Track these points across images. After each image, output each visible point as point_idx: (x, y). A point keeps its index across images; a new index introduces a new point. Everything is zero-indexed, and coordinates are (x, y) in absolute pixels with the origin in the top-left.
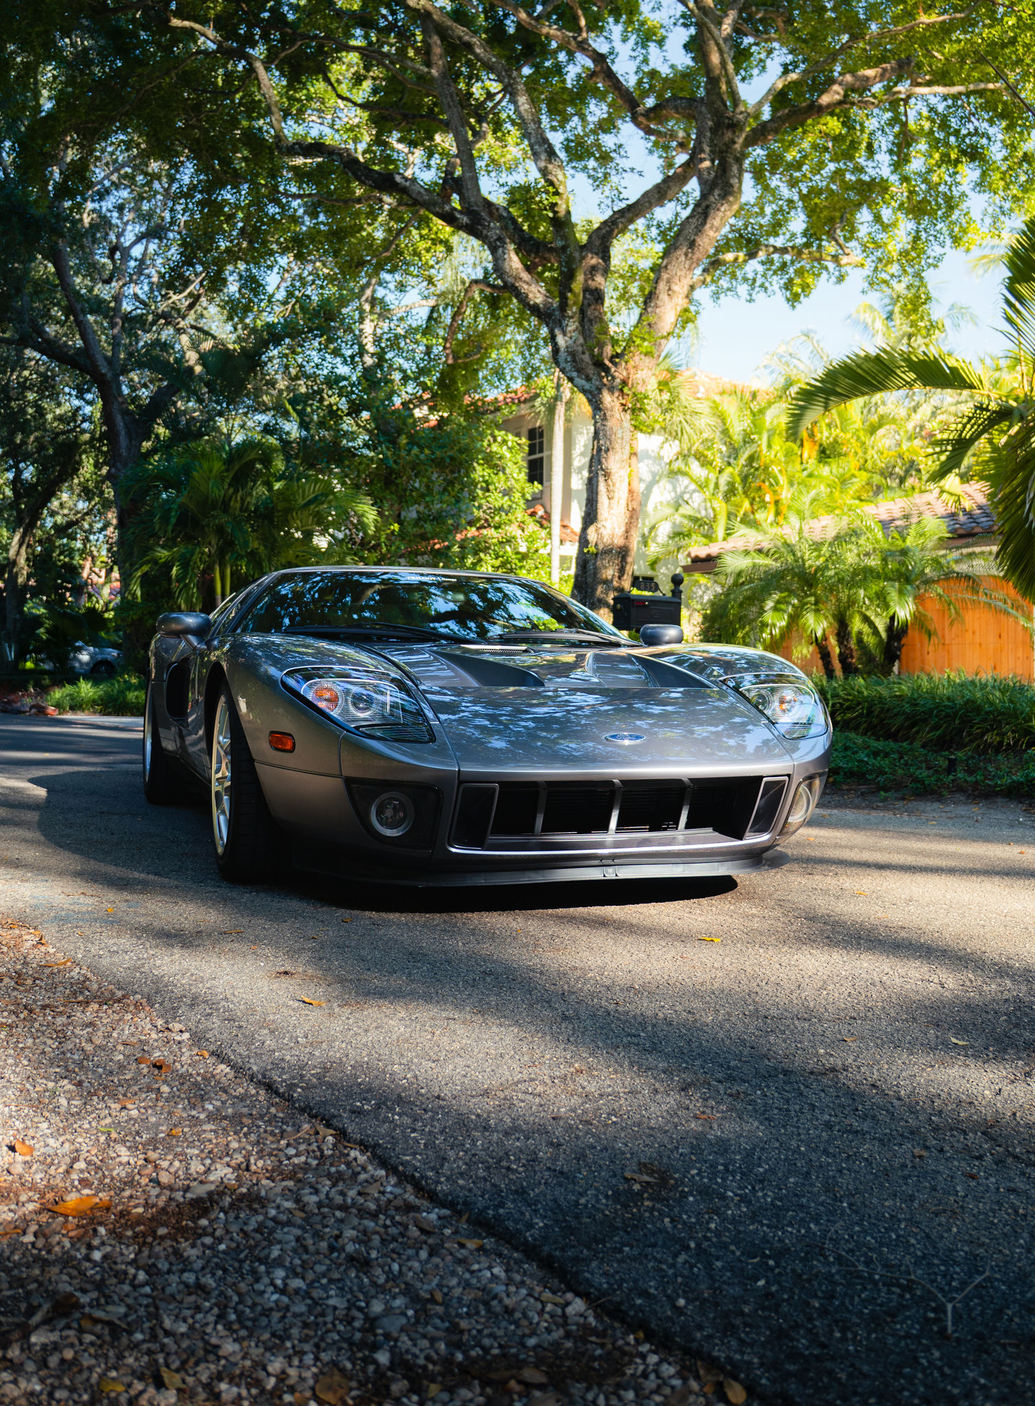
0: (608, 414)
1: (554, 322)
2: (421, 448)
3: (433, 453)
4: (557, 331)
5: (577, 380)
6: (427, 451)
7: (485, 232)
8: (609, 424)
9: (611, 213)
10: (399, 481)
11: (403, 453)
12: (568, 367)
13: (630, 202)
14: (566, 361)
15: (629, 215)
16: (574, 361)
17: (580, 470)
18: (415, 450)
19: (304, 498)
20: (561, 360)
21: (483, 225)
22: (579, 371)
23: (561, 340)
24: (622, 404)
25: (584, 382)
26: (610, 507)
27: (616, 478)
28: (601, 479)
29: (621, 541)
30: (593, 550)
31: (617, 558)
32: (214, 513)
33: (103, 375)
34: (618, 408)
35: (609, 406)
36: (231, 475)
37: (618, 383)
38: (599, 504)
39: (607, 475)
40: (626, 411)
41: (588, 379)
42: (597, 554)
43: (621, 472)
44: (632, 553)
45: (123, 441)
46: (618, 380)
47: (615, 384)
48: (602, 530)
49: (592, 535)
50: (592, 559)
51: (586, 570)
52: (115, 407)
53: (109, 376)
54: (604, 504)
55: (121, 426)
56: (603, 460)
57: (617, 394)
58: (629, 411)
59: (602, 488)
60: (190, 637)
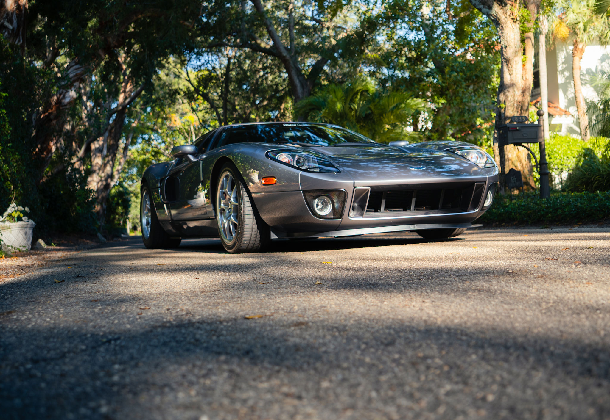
0: (505, 26)
2: (457, 72)
3: (465, 75)
6: (461, 74)
8: (505, 31)
10: (447, 92)
11: (448, 76)
14: (476, 0)
17: (562, 72)
19: (389, 107)
24: (513, 19)
25: (487, 10)
26: (511, 80)
27: (513, 62)
28: (505, 64)
29: (520, 99)
30: (503, 106)
31: (517, 108)
32: (339, 119)
33: (285, 57)
34: (510, 21)
35: (504, 21)
36: (349, 99)
37: (509, 7)
38: (505, 79)
39: (507, 61)
40: (515, 22)
41: (490, 8)
42: (505, 108)
43: (516, 59)
44: (526, 104)
45: (299, 89)
46: (508, 5)
47: (507, 8)
48: (507, 93)
49: (502, 97)
50: (503, 111)
51: (501, 116)
52: (293, 73)
53: (288, 57)
54: (507, 78)
55: (297, 82)
56: (504, 53)
57: (508, 13)
58: (518, 22)
59: (505, 69)
60: (189, 156)
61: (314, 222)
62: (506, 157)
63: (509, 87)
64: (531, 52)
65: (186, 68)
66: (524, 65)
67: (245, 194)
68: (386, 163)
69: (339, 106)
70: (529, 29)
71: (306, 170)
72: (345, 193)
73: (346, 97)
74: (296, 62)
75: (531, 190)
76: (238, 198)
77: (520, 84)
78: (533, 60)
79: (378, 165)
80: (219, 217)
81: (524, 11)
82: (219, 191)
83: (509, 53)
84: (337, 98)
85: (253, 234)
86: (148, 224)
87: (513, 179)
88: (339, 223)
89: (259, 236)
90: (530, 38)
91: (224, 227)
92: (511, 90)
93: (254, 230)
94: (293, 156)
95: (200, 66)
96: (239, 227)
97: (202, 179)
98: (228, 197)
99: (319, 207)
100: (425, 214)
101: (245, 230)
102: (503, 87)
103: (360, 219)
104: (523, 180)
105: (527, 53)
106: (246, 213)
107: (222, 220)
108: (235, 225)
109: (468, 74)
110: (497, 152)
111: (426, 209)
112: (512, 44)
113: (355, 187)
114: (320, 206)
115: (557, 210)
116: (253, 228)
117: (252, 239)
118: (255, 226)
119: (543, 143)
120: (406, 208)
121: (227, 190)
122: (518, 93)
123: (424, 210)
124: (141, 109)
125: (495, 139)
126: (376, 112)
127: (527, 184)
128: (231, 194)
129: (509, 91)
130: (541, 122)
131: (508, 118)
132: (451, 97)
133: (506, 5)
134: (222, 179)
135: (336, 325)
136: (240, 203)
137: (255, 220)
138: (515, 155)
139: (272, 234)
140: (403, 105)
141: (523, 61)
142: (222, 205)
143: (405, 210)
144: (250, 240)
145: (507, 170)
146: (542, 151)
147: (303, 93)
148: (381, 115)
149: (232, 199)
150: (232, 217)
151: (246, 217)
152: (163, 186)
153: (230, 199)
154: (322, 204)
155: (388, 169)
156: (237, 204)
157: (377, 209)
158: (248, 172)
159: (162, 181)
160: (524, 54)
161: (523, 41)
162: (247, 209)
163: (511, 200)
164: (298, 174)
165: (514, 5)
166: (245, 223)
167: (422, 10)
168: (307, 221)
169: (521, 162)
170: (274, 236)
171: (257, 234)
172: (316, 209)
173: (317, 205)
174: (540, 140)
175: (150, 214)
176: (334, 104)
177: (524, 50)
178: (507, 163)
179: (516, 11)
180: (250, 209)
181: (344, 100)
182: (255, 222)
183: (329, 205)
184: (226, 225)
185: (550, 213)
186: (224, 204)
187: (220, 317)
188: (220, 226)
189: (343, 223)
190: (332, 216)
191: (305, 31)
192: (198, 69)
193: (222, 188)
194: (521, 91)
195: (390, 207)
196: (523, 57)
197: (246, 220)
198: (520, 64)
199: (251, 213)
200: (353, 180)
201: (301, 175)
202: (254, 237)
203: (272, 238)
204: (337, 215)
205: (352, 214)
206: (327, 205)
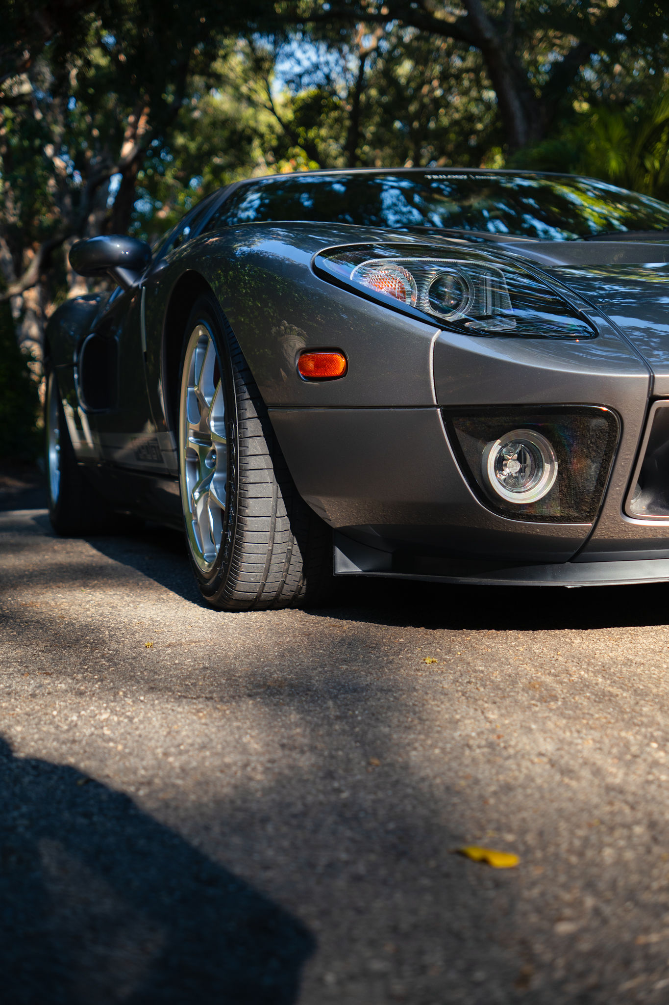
33: (488, 42)
53: (496, 41)
55: (515, 105)
60: (123, 272)
61: (490, 525)
65: (266, 80)
67: (250, 410)
69: (614, 161)
71: (458, 327)
72: (613, 422)
76: (230, 418)
80: (185, 479)
82: (184, 391)
84: (609, 140)
85: (278, 549)
88: (583, 536)
89: (297, 558)
93: (278, 537)
94: (419, 275)
95: (300, 76)
97: (145, 350)
98: (204, 412)
99: (507, 471)
101: (248, 536)
106: (252, 476)
113: (652, 399)
114: (512, 467)
116: (274, 530)
117: (273, 568)
118: (283, 524)
128: (211, 405)
134: (193, 353)
136: (231, 443)
137: (281, 502)
139: (339, 554)
142: (191, 439)
144: (268, 570)
147: (527, 133)
149: (212, 424)
150: (212, 486)
151: (252, 491)
154: (521, 459)
156: (225, 441)
158: (274, 330)
159: (79, 346)
162: (253, 463)
164: (428, 340)
166: (248, 512)
168: (463, 521)
170: (345, 565)
171: (290, 552)
172: (494, 480)
173: (500, 464)
180: (266, 462)
182: (282, 510)
183: (547, 467)
184: (200, 509)
186: (196, 435)
188: (186, 507)
189: (598, 534)
190: (556, 511)
192: (294, 82)
193: (192, 380)
197: (251, 502)
199: (269, 476)
200: (649, 368)
201: (438, 345)
202: (279, 559)
203: (340, 570)
204: (578, 505)
205: (638, 504)
206: (538, 466)
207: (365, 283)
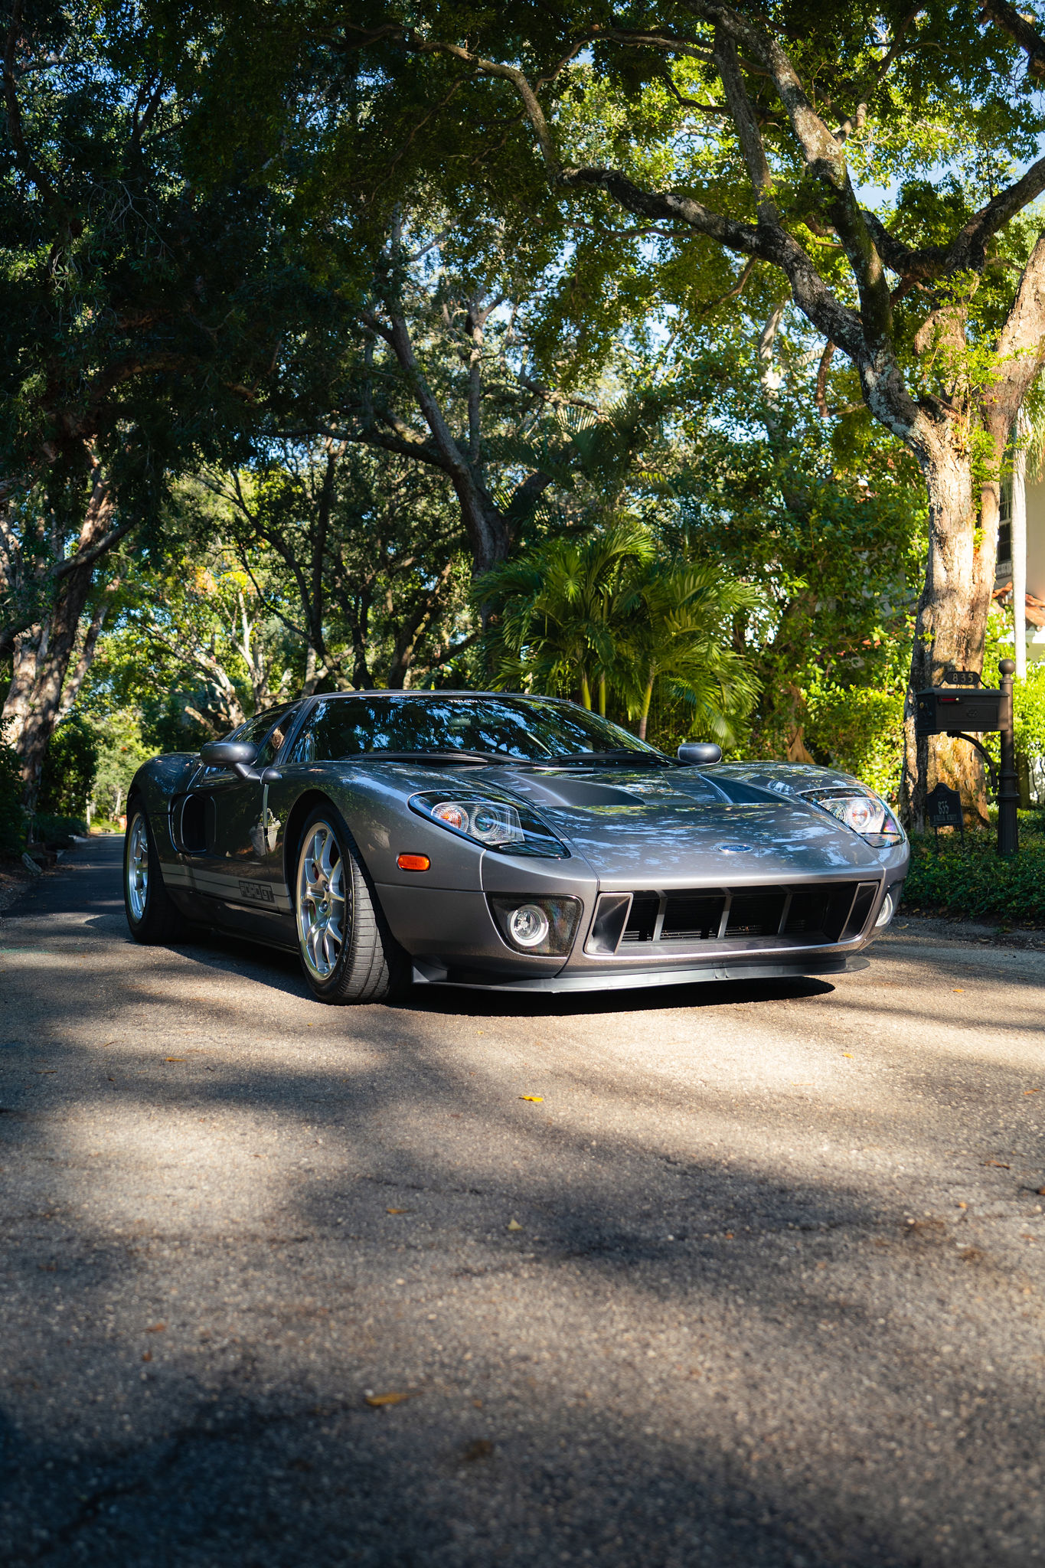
0: (939, 464)
1: (862, 356)
2: (836, 523)
3: (851, 529)
4: (865, 365)
5: (896, 425)
6: (843, 527)
7: (779, 252)
8: (939, 476)
9: (987, 200)
10: (812, 565)
11: (814, 531)
12: (883, 410)
13: (1012, 183)
14: (879, 403)
15: (1010, 200)
16: (889, 401)
18: (829, 527)
19: (683, 595)
20: (873, 402)
21: (777, 245)
22: (896, 414)
23: (870, 377)
24: (956, 450)
25: (904, 427)
26: (948, 581)
27: (952, 543)
28: (936, 547)
29: (966, 624)
30: (928, 636)
31: (959, 645)
32: (571, 618)
33: (457, 467)
34: (950, 454)
35: (938, 454)
36: (595, 572)
37: (949, 423)
38: (935, 579)
39: (942, 541)
40: (962, 458)
41: (910, 423)
42: (933, 642)
43: (961, 536)
44: (978, 637)
45: (486, 541)
46: (949, 420)
47: (945, 425)
48: (939, 610)
49: (927, 618)
50: (928, 648)
51: (923, 662)
52: (474, 503)
53: (464, 469)
54: (940, 576)
55: (482, 524)
56: (937, 523)
57: (948, 438)
58: (967, 457)
59: (937, 558)
60: (240, 766)
61: (507, 957)
62: (931, 750)
63: (944, 597)
64: (992, 521)
65: (235, 475)
66: (977, 550)
67: (360, 882)
68: (669, 826)
69: (572, 589)
70: (991, 474)
71: (495, 848)
72: (579, 904)
73: (590, 569)
74: (480, 477)
75: (980, 828)
76: (345, 885)
77: (967, 590)
78: (997, 538)
79: (650, 830)
80: (301, 918)
81: (979, 435)
82: (303, 860)
83: (945, 523)
84: (568, 571)
85: (375, 967)
86: (140, 885)
87: (943, 806)
88: (562, 964)
89: (386, 973)
90: (993, 490)
91: (311, 941)
92: (947, 603)
93: (376, 960)
94: (469, 809)
96: (344, 950)
98: (321, 877)
99: (520, 928)
100: (748, 948)
101: (357, 957)
102: (930, 597)
103: (609, 957)
104: (963, 800)
105: (984, 523)
106: (362, 923)
107: (308, 929)
108: (335, 943)
109: (859, 527)
110: (912, 736)
111: (751, 934)
112: (954, 505)
113: (599, 893)
114: (523, 925)
115: (1031, 891)
116: (373, 955)
117: (371, 979)
118: (380, 952)
119: (1009, 732)
120: (707, 931)
121: (322, 860)
122: (963, 610)
123: (745, 935)
124: (127, 554)
125: (908, 706)
126: (654, 605)
127: (973, 810)
128: (329, 873)
129: (942, 606)
130: (1008, 687)
131: (939, 664)
132: (820, 576)
133: (944, 418)
134: (312, 836)
135: (550, 1466)
136: (348, 901)
137: (379, 938)
138: (949, 747)
139: (415, 971)
140: (714, 593)
141: (976, 542)
142: (309, 893)
143: (704, 936)
144: (367, 980)
145: (931, 786)
146: (1007, 749)
147: (493, 550)
148: (664, 612)
149: (331, 887)
150: (329, 924)
151: (361, 932)
152: (179, 809)
153: (326, 883)
154: (527, 920)
155: (669, 841)
156: (342, 899)
157: (645, 934)
159: (176, 799)
160: (978, 525)
161: (976, 497)
162: (362, 914)
163: (936, 852)
164: (479, 855)
165: (961, 419)
166: (358, 944)
167: (764, 380)
168: (493, 954)
169: (961, 762)
170: (420, 979)
171: (382, 969)
172: (514, 931)
173: (517, 923)
174: (1004, 726)
175: (145, 865)
176: (564, 581)
177: (979, 517)
178: (931, 763)
179: (963, 432)
180: (371, 914)
181: (584, 576)
182: (379, 943)
183: (542, 925)
184: (316, 939)
185: (1016, 897)
186: (312, 890)
187: (311, 1390)
188: (302, 936)
189: (570, 963)
190: (547, 950)
191: (504, 403)
193: (311, 854)
194: (968, 607)
195: (673, 928)
196: (975, 532)
197: (360, 938)
198: (970, 547)
199: (372, 922)
200: (597, 876)
201: (484, 858)
202: (375, 973)
203: (416, 980)
204: (559, 947)
205: (592, 945)
206: (537, 924)
207: (438, 817)
